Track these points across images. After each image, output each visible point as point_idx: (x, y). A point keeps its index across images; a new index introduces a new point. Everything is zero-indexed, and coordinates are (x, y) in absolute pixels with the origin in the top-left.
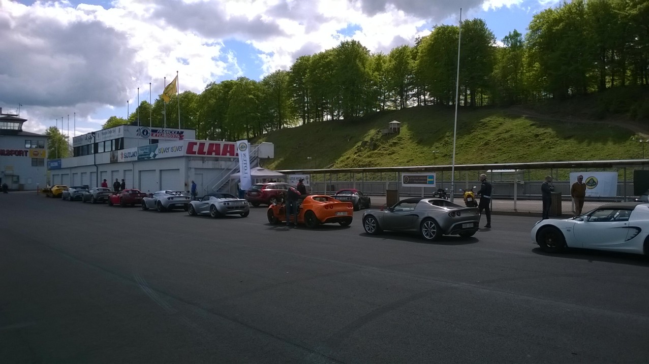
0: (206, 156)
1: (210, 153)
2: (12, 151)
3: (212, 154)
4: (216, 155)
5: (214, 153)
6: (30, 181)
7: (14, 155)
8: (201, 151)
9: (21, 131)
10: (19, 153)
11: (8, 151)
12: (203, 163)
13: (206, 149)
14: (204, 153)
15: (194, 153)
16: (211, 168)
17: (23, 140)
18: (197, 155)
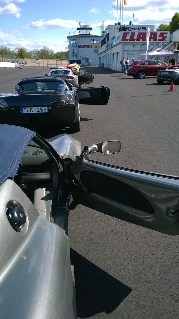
0: (135, 42)
1: (138, 39)
2: (85, 45)
3: (140, 41)
4: (142, 41)
5: (141, 40)
6: (93, 61)
7: (86, 48)
8: (132, 39)
9: (90, 34)
10: (88, 46)
11: (83, 45)
12: (134, 46)
13: (135, 37)
14: (134, 40)
15: (127, 40)
16: (139, 50)
17: (90, 39)
18: (129, 41)
